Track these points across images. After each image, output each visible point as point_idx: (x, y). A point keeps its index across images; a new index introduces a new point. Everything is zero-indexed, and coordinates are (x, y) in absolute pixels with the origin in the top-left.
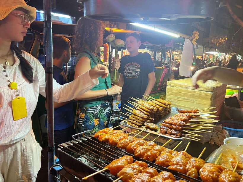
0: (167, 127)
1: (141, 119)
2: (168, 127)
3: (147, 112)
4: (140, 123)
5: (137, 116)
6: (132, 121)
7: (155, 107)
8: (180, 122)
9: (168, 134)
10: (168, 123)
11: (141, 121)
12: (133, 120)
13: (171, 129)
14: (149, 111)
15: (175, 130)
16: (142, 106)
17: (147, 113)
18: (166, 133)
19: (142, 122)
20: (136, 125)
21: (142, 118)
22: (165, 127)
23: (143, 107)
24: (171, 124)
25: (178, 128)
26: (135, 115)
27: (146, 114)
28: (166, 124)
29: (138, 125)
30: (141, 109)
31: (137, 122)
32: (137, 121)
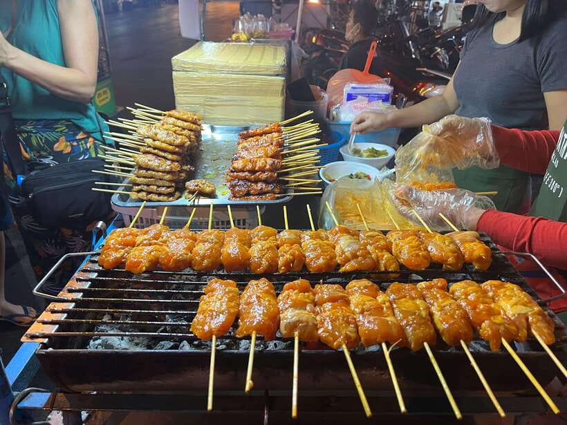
0: (245, 179)
1: (168, 177)
2: (248, 180)
3: (173, 153)
4: (168, 187)
5: (154, 170)
6: (145, 188)
7: (182, 135)
8: (270, 161)
9: (254, 195)
10: (243, 171)
11: (170, 181)
12: (148, 185)
13: (256, 181)
14: (177, 149)
15: (266, 181)
16: (154, 140)
17: (175, 157)
18: (248, 194)
19: (173, 184)
20: (160, 194)
21: (168, 172)
22: (241, 182)
23: (157, 143)
24: (253, 172)
25: (271, 176)
26: (147, 169)
27: (173, 161)
28: (240, 174)
29: (164, 195)
30: (155, 149)
31: (159, 187)
32: (157, 184)
